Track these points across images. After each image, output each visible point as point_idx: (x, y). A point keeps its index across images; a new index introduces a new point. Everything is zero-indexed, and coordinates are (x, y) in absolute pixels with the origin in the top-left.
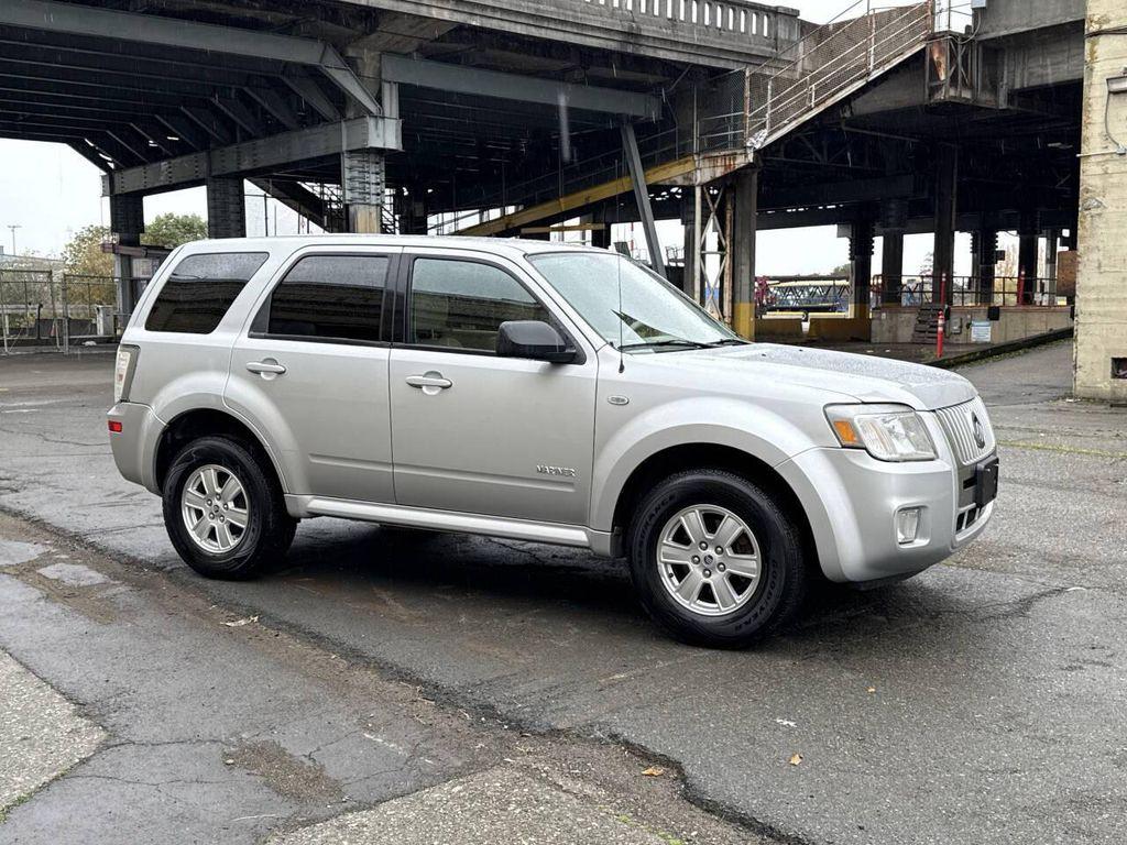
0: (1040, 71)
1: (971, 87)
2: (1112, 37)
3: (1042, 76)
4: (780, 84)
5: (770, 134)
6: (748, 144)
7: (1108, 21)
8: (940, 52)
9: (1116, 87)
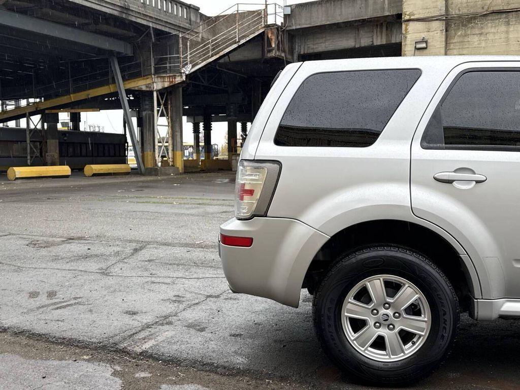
0: (312, 46)
1: (284, 51)
2: (416, 22)
3: (313, 48)
4: (194, 44)
5: (193, 67)
6: (182, 71)
7: (414, 15)
8: (272, 34)
9: (419, 46)
